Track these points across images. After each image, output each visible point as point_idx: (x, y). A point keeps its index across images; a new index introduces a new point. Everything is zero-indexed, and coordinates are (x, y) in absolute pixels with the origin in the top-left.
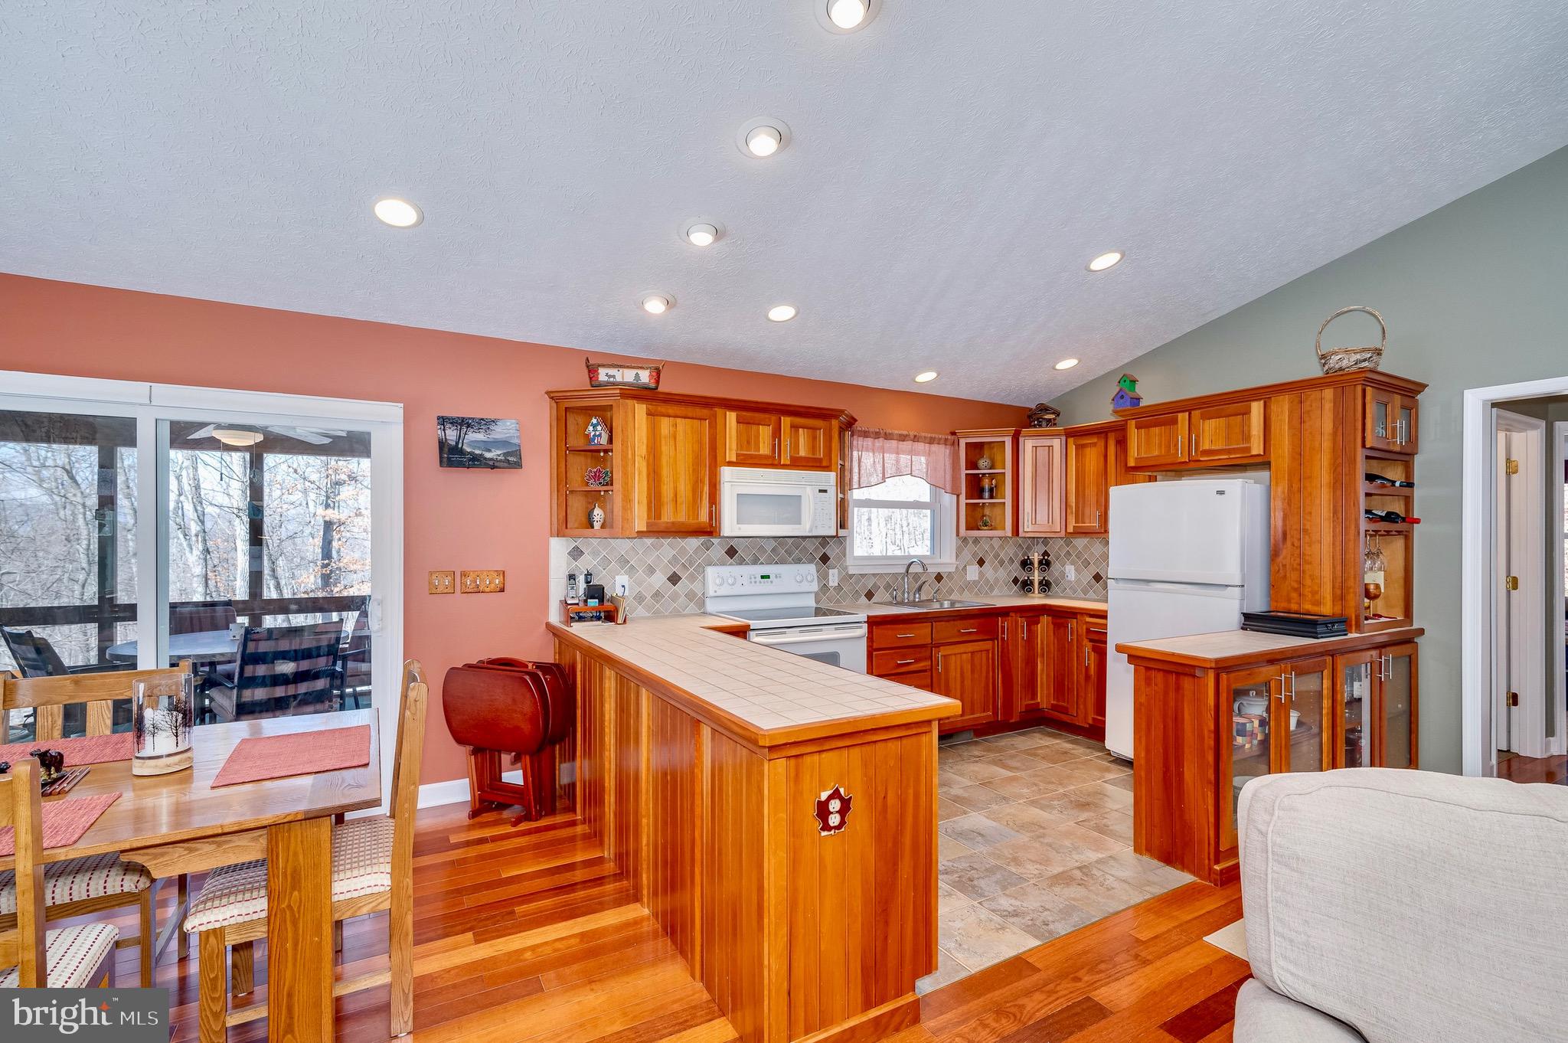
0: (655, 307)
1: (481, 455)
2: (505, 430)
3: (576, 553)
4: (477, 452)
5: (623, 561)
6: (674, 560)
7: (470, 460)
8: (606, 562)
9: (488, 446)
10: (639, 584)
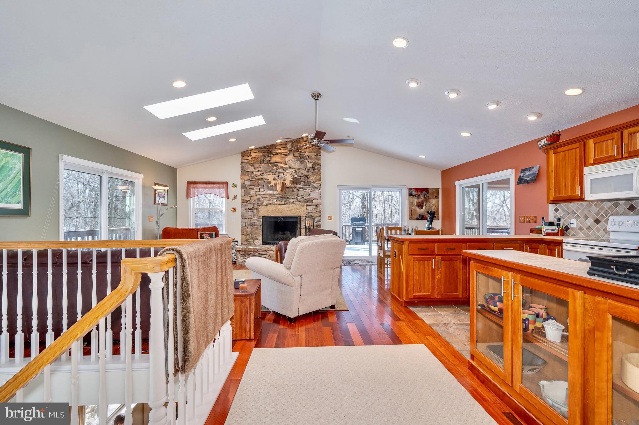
0: (532, 118)
1: (527, 179)
2: (535, 170)
3: (556, 210)
4: (526, 179)
5: (574, 213)
6: (597, 213)
7: (524, 181)
8: (567, 213)
9: (528, 176)
10: (581, 223)
